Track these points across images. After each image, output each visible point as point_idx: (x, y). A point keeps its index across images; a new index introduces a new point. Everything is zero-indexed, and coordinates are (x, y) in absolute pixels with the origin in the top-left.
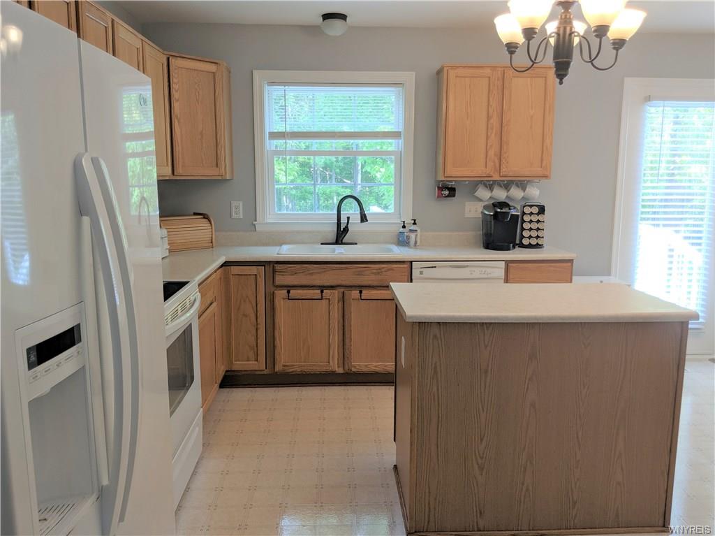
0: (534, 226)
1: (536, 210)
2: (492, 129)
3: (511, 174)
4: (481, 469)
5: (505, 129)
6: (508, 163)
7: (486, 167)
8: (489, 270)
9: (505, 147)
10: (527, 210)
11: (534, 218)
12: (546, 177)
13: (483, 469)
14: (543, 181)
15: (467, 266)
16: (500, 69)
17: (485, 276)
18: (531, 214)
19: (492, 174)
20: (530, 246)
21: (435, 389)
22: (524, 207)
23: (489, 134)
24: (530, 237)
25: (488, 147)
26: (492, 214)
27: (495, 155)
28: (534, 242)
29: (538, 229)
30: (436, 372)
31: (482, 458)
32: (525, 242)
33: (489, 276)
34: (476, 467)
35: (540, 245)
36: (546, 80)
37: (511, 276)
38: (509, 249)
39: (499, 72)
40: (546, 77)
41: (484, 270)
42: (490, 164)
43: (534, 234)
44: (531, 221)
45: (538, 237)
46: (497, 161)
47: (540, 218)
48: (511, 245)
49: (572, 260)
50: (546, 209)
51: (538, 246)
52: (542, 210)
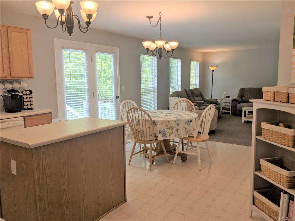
0: (29, 100)
1: (28, 93)
2: (5, 55)
3: (16, 76)
4: (67, 208)
5: (11, 55)
6: (14, 71)
7: (4, 73)
8: (16, 122)
9: (12, 64)
10: (25, 93)
11: (28, 96)
12: (32, 78)
13: (68, 208)
14: (30, 80)
15: (6, 121)
16: (5, 27)
17: (15, 125)
18: (27, 94)
19: (7, 76)
20: (28, 109)
21: (45, 179)
22: (23, 91)
23: (3, 57)
24: (27, 105)
25: (4, 64)
26: (10, 95)
27: (7, 67)
28: (29, 107)
29: (30, 101)
30: (44, 170)
31: (67, 202)
32: (26, 107)
33: (17, 125)
34: (65, 207)
35: (32, 108)
36: (27, 35)
37: (27, 123)
38: (20, 111)
39: (5, 28)
40: (27, 34)
41: (14, 122)
42: (6, 72)
43: (29, 103)
44: (27, 98)
45: (31, 105)
46: (9, 71)
47: (31, 96)
48: (21, 109)
49: (51, 112)
50: (32, 92)
51: (31, 109)
52: (31, 93)
